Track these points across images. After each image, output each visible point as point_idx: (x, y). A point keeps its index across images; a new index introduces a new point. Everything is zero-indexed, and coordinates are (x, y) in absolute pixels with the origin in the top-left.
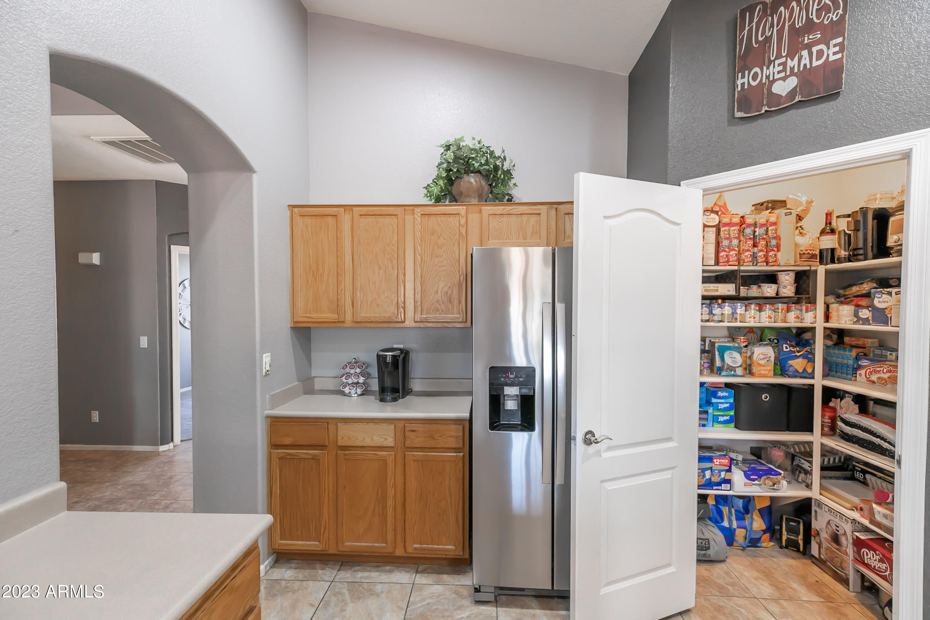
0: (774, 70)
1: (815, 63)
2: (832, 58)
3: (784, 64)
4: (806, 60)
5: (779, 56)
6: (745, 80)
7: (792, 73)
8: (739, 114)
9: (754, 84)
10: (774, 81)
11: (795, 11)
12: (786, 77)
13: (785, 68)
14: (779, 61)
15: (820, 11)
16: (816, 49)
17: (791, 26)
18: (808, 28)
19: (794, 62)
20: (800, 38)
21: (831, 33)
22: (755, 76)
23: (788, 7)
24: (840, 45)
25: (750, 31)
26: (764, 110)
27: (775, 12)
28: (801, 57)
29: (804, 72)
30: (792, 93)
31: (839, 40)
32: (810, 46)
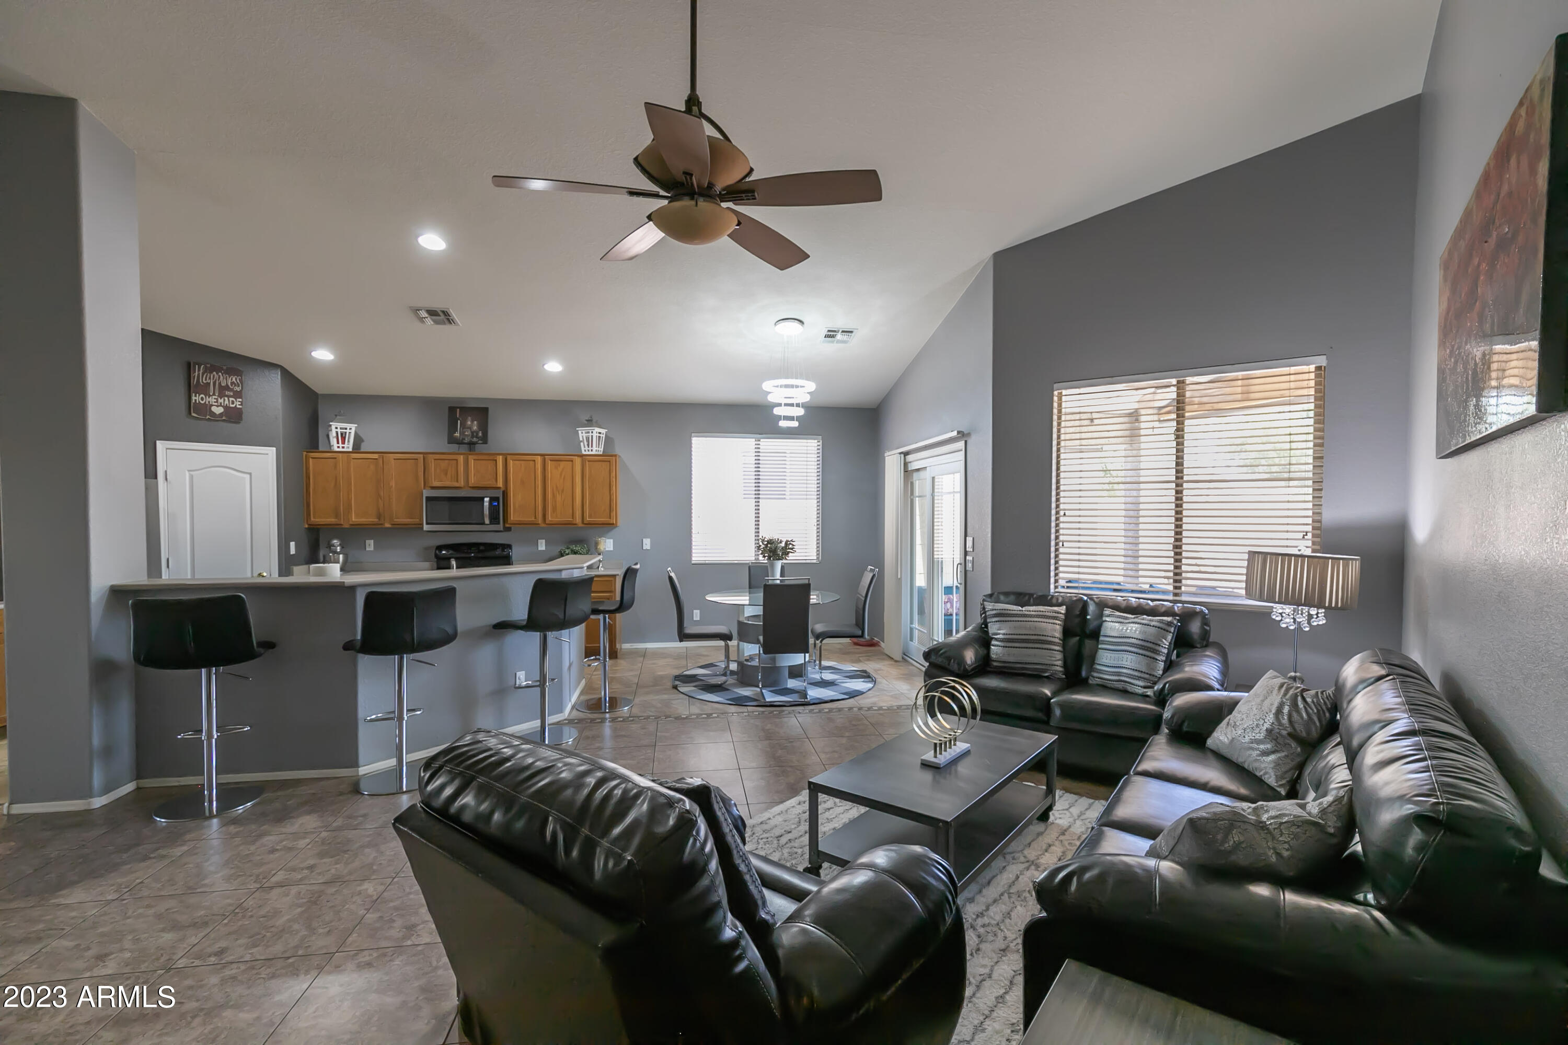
0: (212, 400)
1: (231, 406)
2: (239, 407)
3: (217, 399)
4: (227, 402)
5: (214, 394)
6: (197, 398)
7: (221, 406)
8: (194, 415)
9: (202, 402)
10: (212, 405)
11: (221, 377)
12: (217, 406)
13: (217, 402)
14: (214, 397)
15: (232, 383)
16: (231, 399)
17: (220, 384)
18: (227, 388)
19: (222, 401)
20: (223, 391)
21: (238, 395)
22: (202, 399)
23: (217, 373)
24: (241, 402)
25: (199, 375)
26: (208, 417)
27: (211, 372)
28: (224, 400)
29: (226, 408)
30: (221, 414)
31: (241, 400)
32: (229, 397)
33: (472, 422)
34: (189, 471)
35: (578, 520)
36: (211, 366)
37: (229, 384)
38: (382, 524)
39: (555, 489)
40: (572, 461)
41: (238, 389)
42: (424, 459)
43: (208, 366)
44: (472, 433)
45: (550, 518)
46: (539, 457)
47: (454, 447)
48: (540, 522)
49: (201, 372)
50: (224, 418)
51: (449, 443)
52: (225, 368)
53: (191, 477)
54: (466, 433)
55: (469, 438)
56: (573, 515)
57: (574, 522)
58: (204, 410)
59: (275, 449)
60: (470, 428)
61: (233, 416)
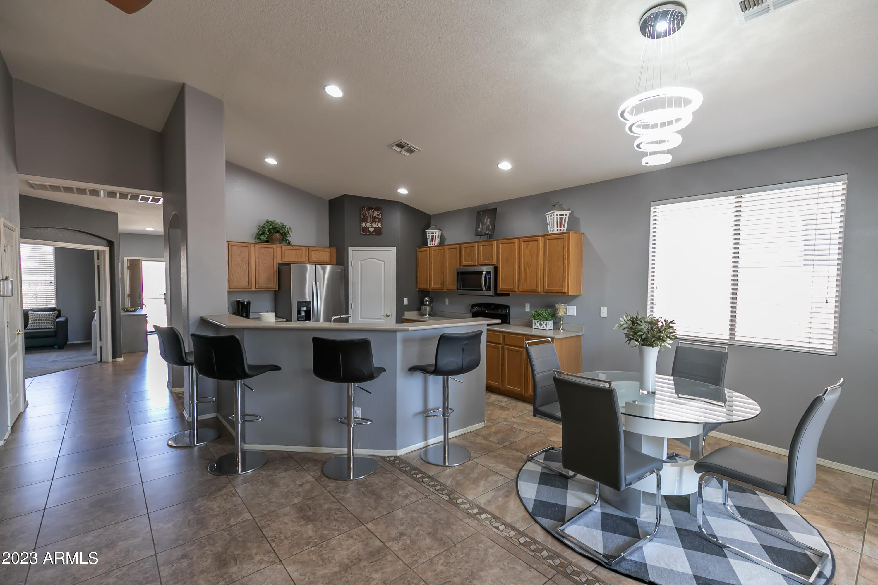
0: (369, 224)
1: (377, 226)
2: (380, 226)
3: (371, 224)
4: (375, 225)
5: (370, 222)
6: (363, 225)
7: (373, 227)
8: (362, 233)
9: (365, 226)
10: (369, 227)
11: (373, 212)
12: (371, 227)
13: (371, 225)
14: (370, 223)
15: (377, 215)
16: (377, 223)
17: (372, 216)
18: (375, 218)
19: (373, 224)
20: (374, 219)
21: (380, 220)
22: (365, 225)
23: (371, 211)
24: (381, 224)
25: (364, 212)
26: (368, 233)
27: (369, 211)
28: (374, 224)
29: (375, 228)
30: (373, 232)
31: (381, 223)
32: (376, 222)
33: (487, 220)
34: (360, 261)
35: (540, 289)
36: (370, 207)
37: (376, 215)
38: (442, 289)
39: (526, 263)
40: (537, 241)
41: (380, 217)
42: (460, 247)
43: (368, 207)
44: (487, 227)
45: (522, 287)
46: (517, 240)
47: (478, 239)
48: (516, 290)
49: (365, 211)
50: (374, 233)
51: (475, 236)
52: (374, 207)
53: (361, 263)
54: (484, 228)
55: (485, 231)
56: (537, 286)
57: (537, 291)
58: (365, 230)
59: (395, 247)
60: (486, 224)
61: (378, 231)
